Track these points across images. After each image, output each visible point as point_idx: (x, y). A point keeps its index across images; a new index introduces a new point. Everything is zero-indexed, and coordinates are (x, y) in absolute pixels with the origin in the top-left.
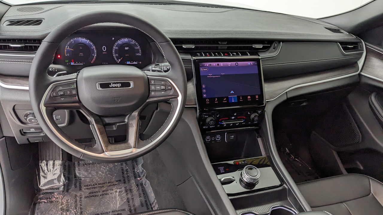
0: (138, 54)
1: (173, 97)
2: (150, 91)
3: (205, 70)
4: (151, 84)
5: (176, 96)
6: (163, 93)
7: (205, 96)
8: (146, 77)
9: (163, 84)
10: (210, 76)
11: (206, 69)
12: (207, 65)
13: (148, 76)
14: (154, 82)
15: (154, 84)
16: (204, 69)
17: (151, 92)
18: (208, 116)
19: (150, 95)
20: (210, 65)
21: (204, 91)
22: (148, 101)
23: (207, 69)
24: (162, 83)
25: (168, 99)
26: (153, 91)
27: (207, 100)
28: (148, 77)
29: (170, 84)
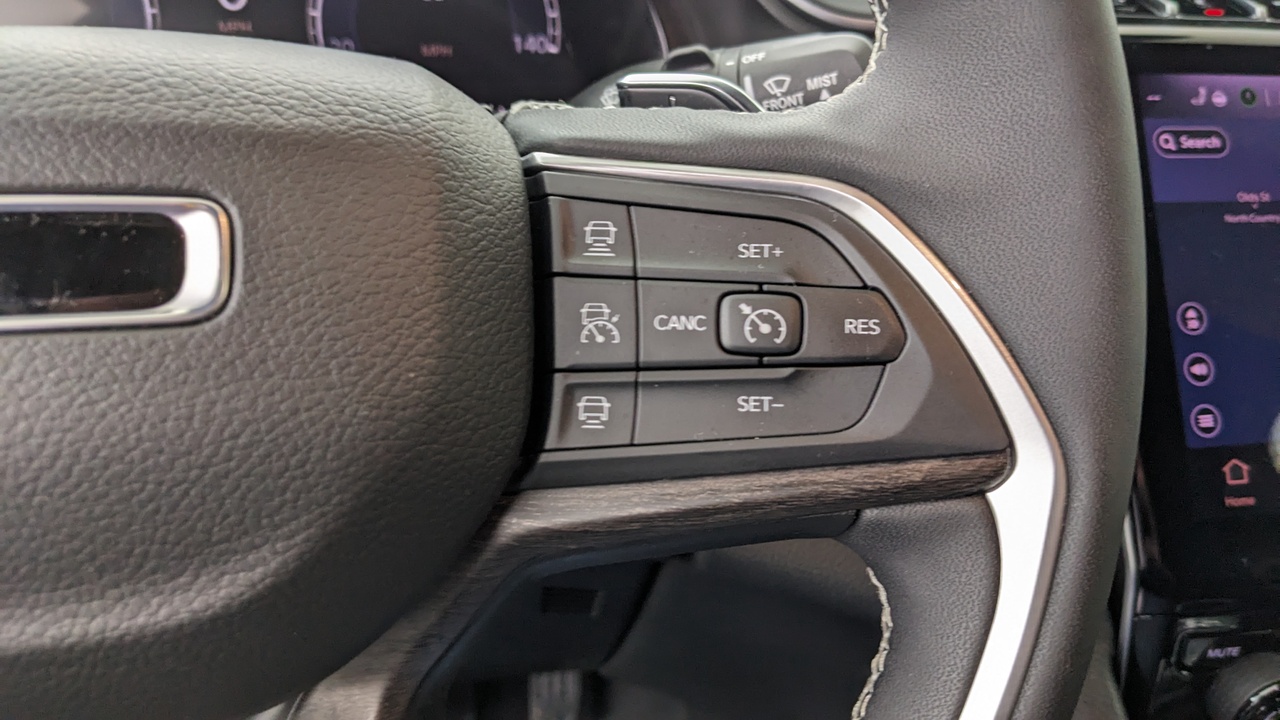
0: (532, 44)
1: (915, 471)
2: (559, 382)
3: (1200, 143)
4: (576, 263)
5: (959, 467)
6: (748, 404)
7: (1206, 421)
8: (512, 164)
9: (761, 272)
10: (1246, 208)
11: (1207, 135)
12: (1220, 100)
13: (540, 158)
14: (629, 242)
15: (624, 265)
16: (1188, 143)
17: (571, 391)
18: (1234, 651)
19: (551, 442)
20: (1248, 96)
21: (1199, 369)
22: (518, 524)
23: (1215, 142)
24: (749, 251)
25: (843, 502)
26: (600, 374)
27: (1237, 473)
28: (532, 173)
29: (872, 278)
